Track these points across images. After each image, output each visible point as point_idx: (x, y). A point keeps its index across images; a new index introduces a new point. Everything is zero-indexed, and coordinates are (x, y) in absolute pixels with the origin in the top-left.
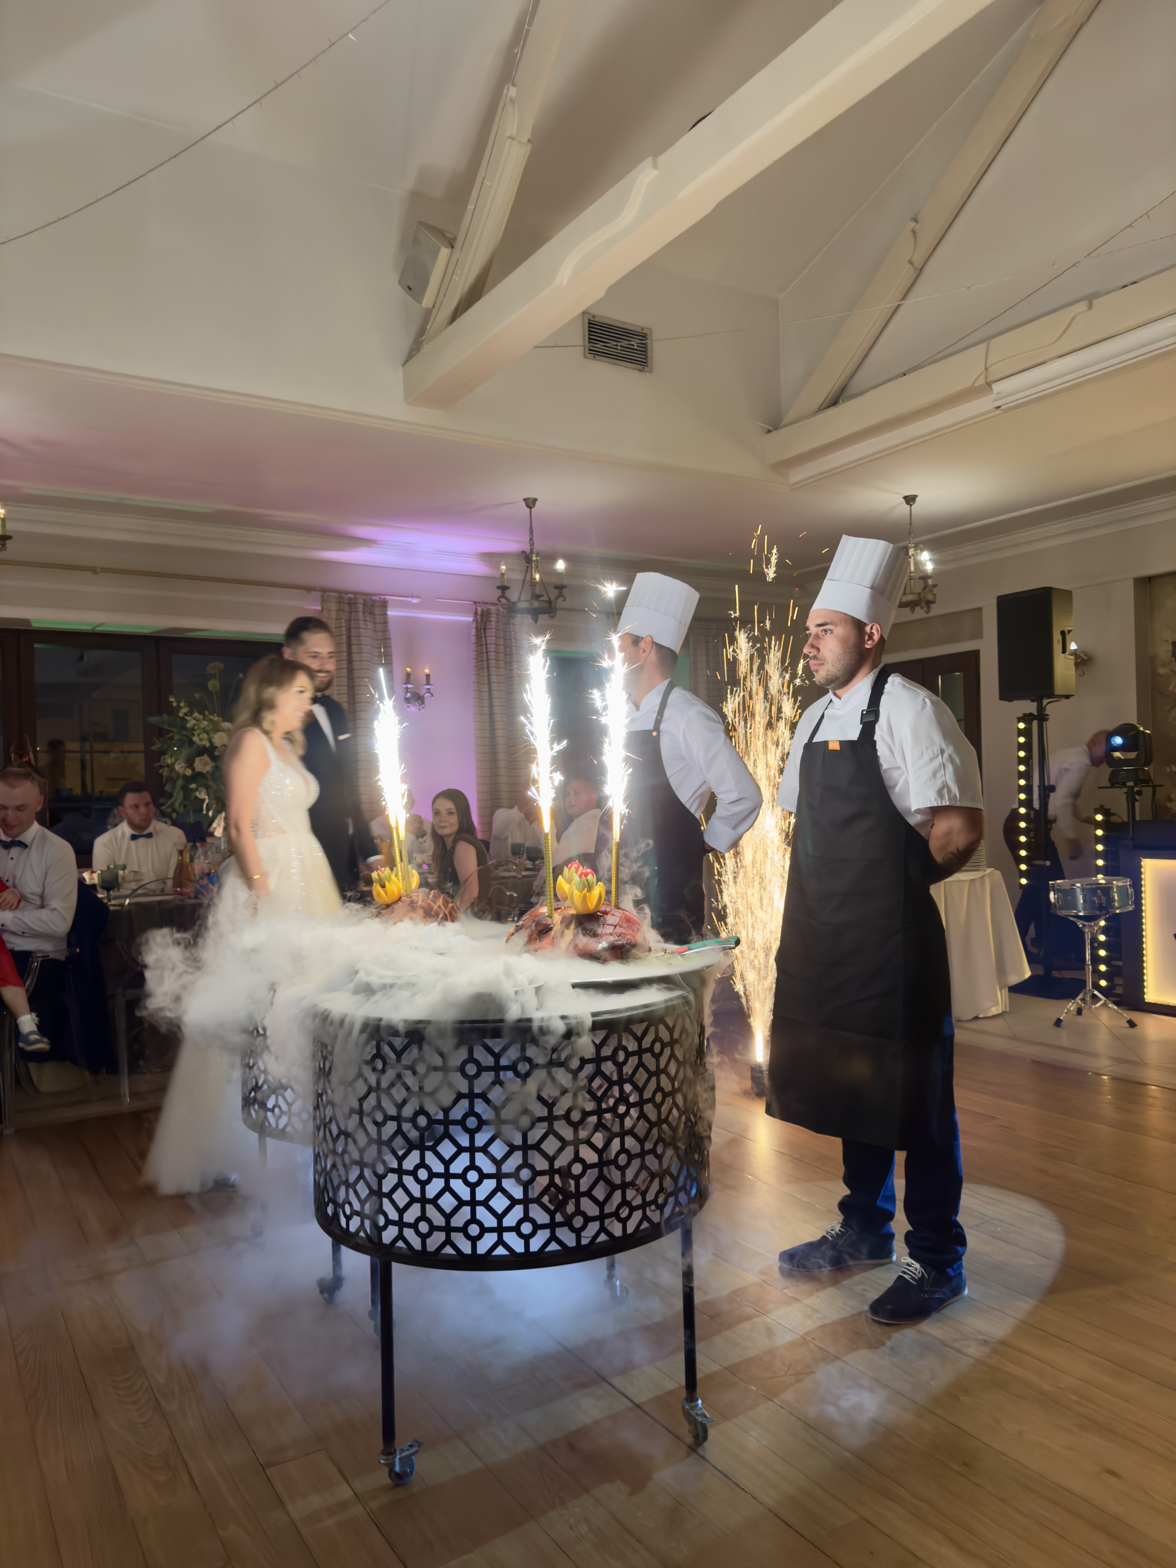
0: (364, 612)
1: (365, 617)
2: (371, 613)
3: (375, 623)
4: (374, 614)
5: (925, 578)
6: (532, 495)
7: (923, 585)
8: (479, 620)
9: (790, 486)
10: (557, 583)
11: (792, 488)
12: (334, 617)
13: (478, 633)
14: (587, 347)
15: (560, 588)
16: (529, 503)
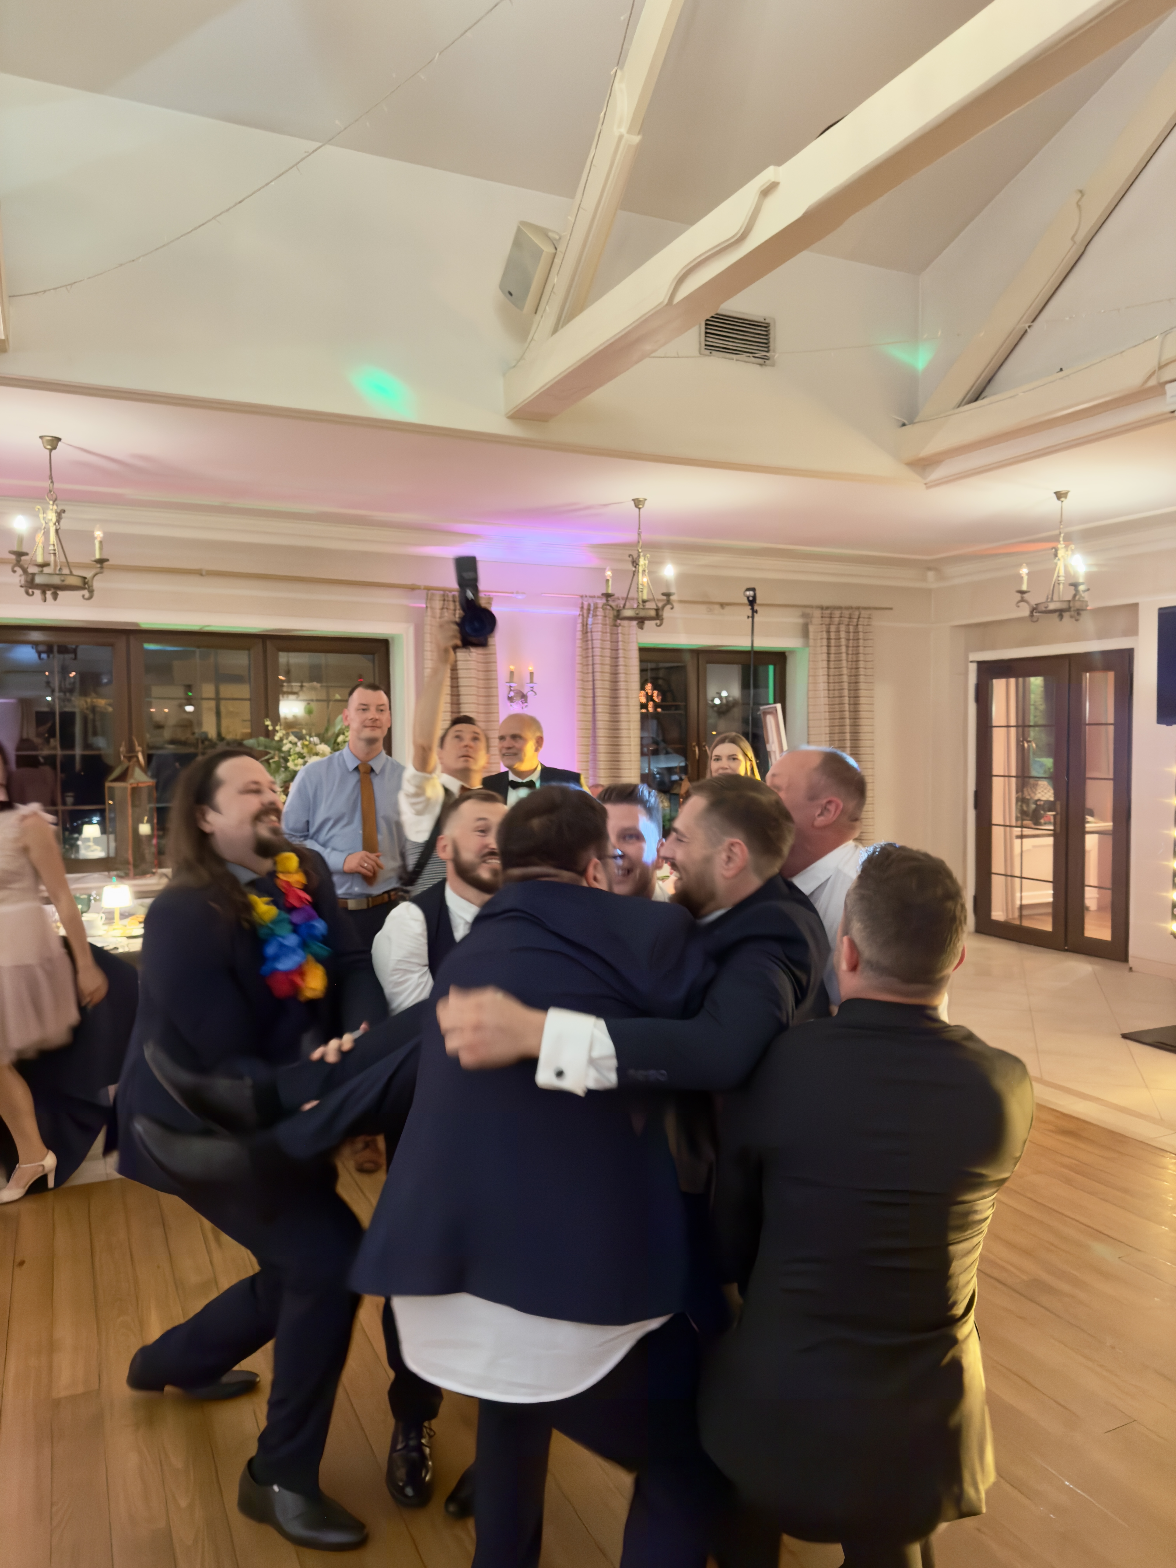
5: (1075, 585)
6: (641, 496)
7: (1073, 592)
8: (585, 615)
9: (926, 484)
10: (665, 591)
11: (928, 486)
12: (438, 615)
13: (583, 629)
14: (703, 343)
15: (668, 595)
16: (638, 503)
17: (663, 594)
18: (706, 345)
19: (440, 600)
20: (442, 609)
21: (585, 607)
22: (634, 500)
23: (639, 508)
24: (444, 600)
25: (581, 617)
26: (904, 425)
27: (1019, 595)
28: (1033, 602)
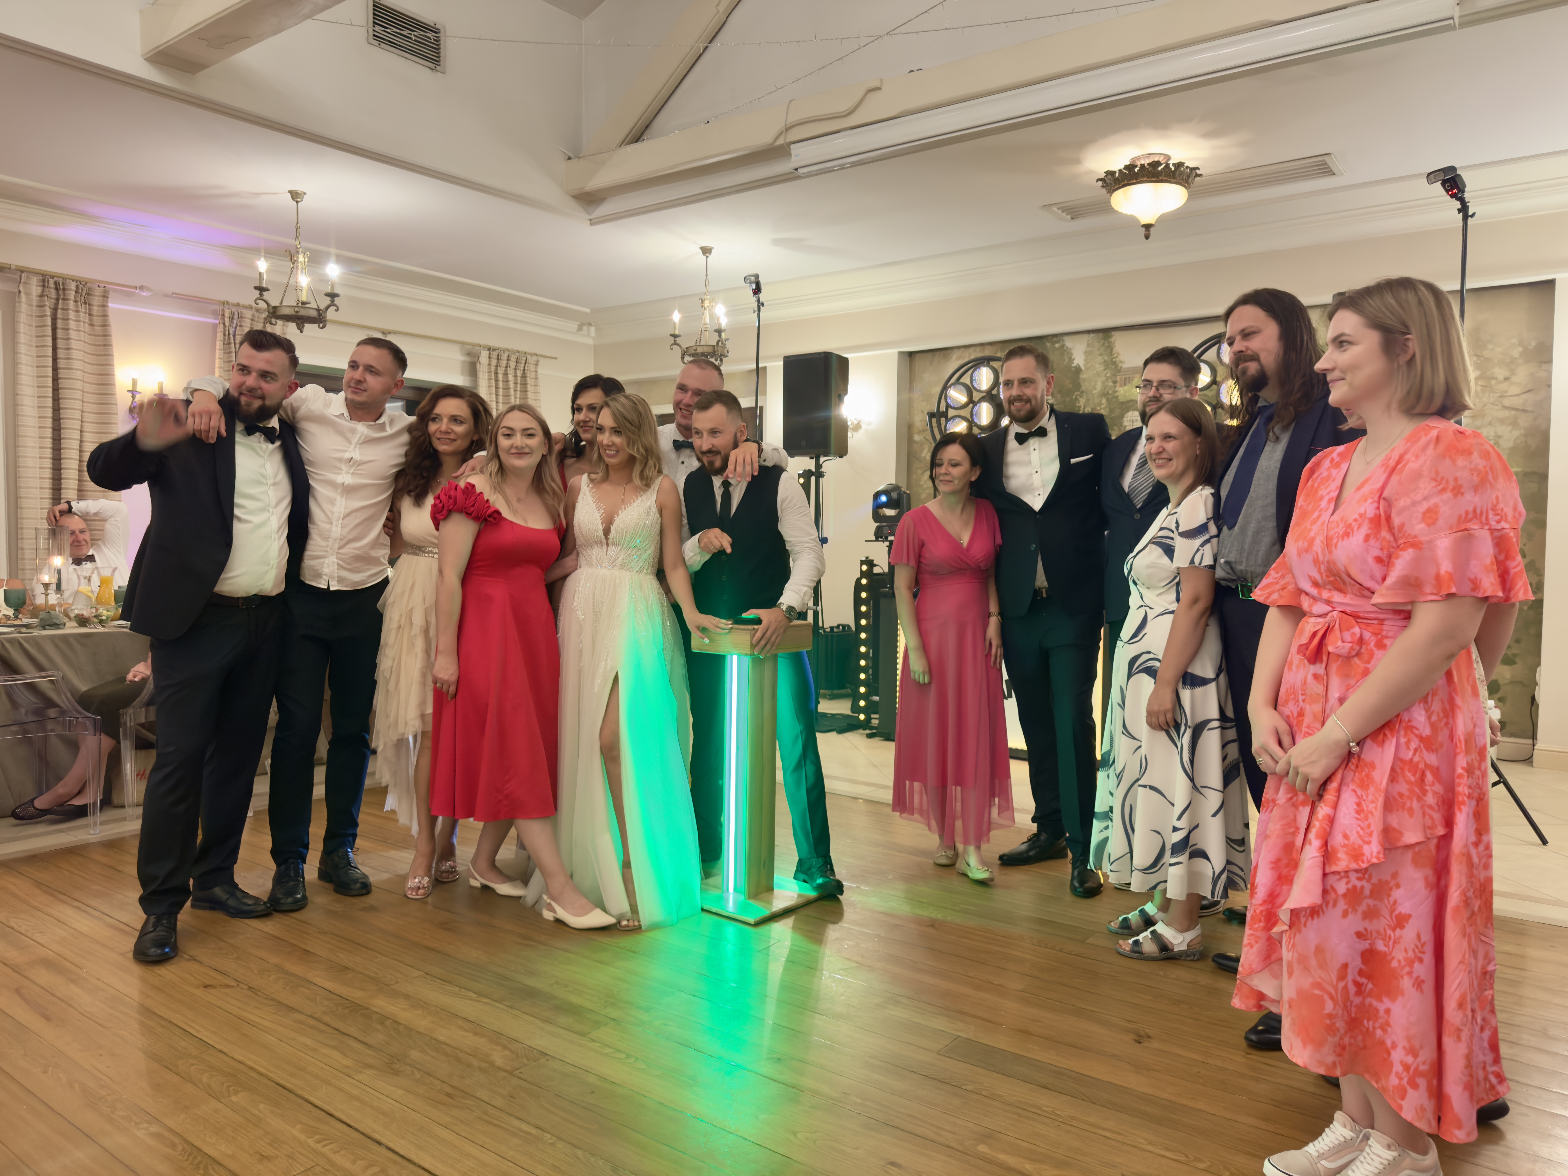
0: (76, 301)
1: (77, 306)
2: (85, 303)
3: (90, 315)
4: (89, 305)
5: (719, 331)
6: (299, 188)
7: (718, 338)
8: (227, 324)
9: (590, 220)
10: (329, 290)
11: (592, 222)
12: (35, 303)
13: (224, 339)
14: (371, 33)
15: (332, 296)
16: (296, 196)
17: (327, 295)
18: (374, 35)
19: (37, 286)
20: (42, 296)
21: (227, 315)
22: (291, 192)
23: (297, 202)
24: (44, 286)
25: (222, 325)
26: (569, 158)
27: (672, 338)
28: (684, 347)
